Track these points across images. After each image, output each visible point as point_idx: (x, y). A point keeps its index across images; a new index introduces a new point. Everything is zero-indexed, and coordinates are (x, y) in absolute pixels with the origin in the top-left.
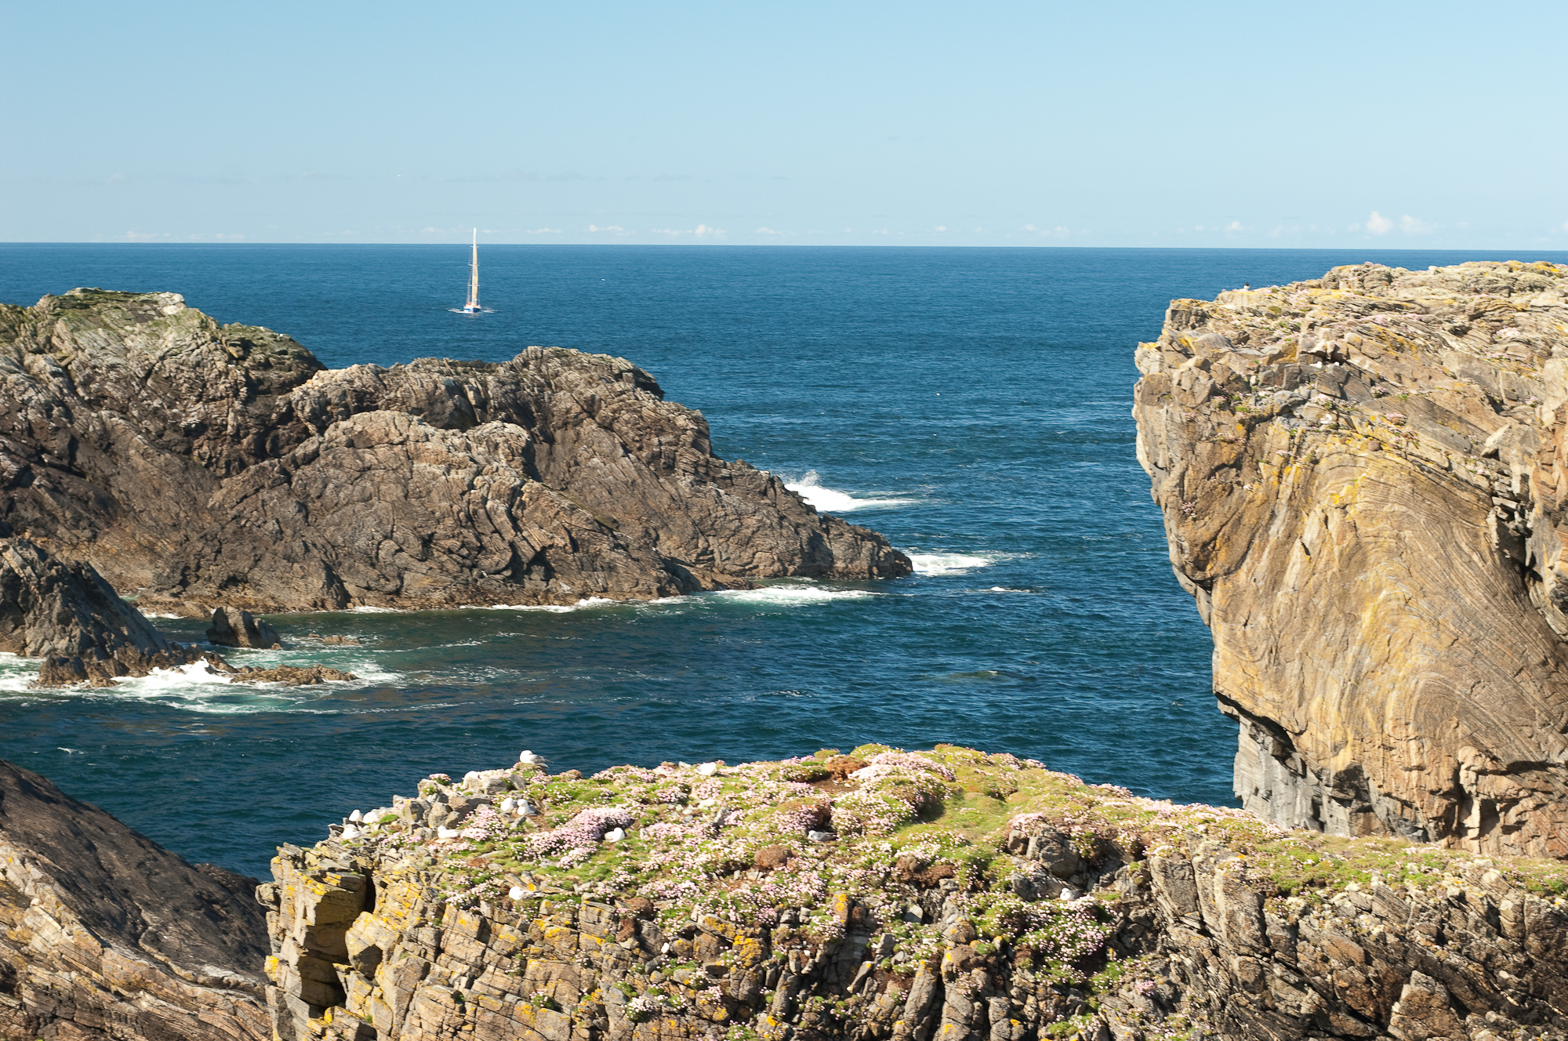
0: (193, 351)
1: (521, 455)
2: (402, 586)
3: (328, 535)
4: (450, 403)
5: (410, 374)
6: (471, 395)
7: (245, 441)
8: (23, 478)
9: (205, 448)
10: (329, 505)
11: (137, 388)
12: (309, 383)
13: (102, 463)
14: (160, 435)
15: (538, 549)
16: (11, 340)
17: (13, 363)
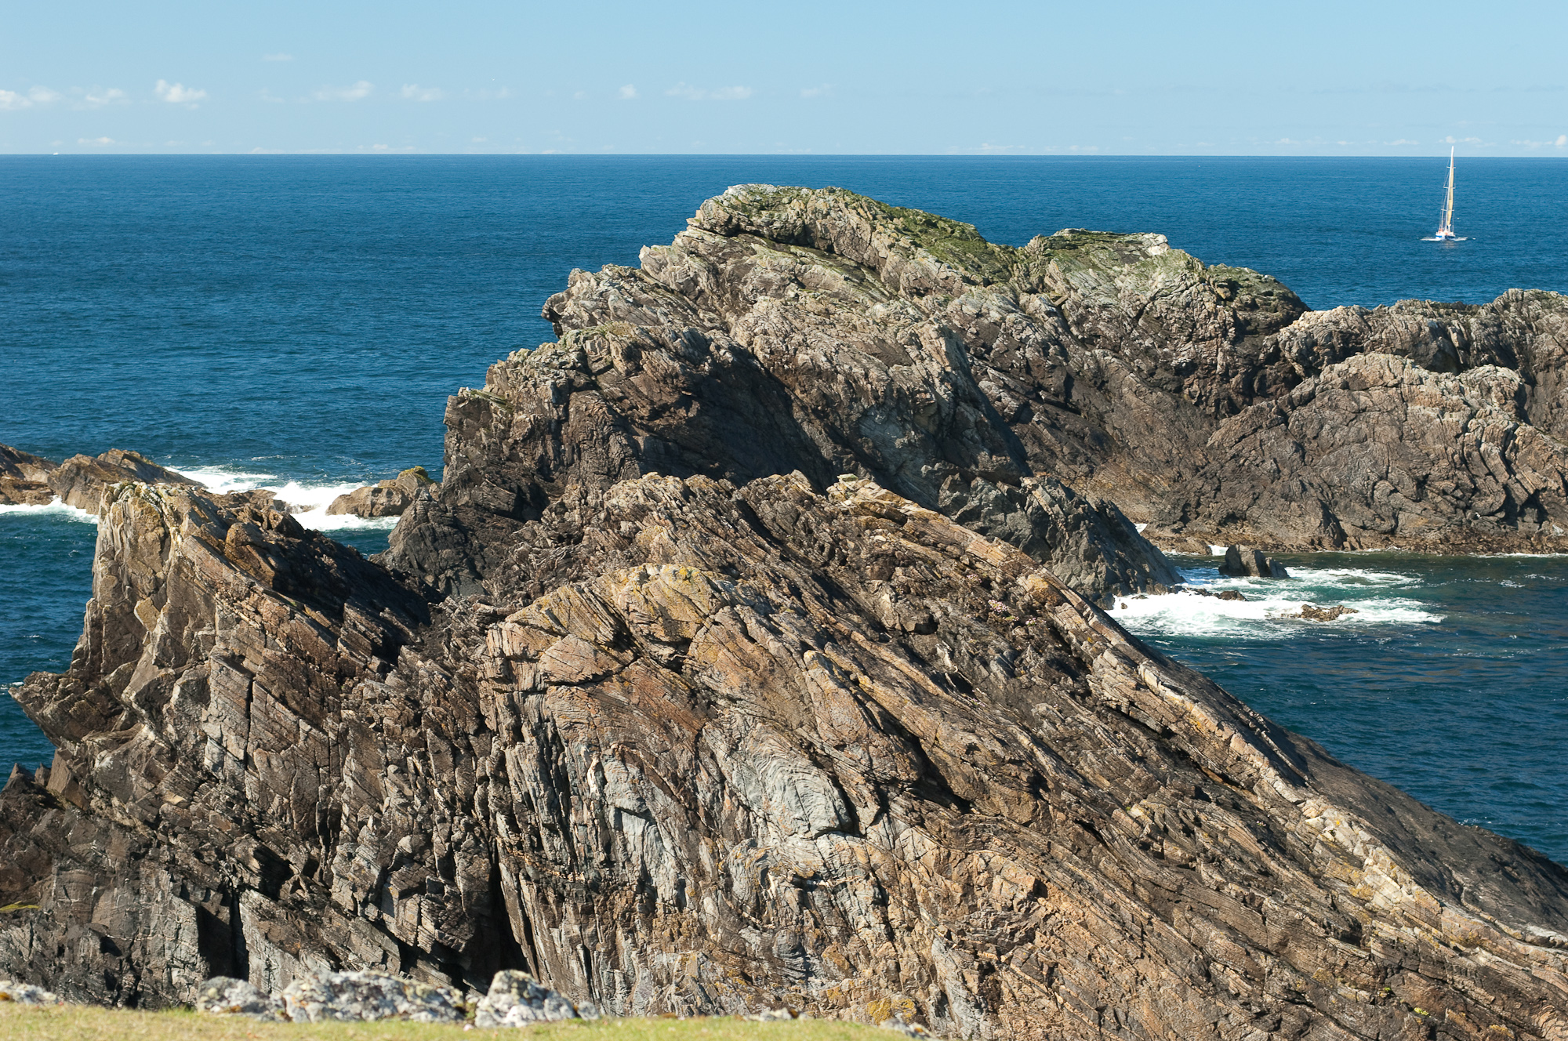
0: (1182, 291)
1: (1513, 399)
2: (1397, 526)
3: (1324, 474)
4: (1434, 345)
5: (1394, 315)
6: (1454, 337)
7: (1233, 380)
8: (1023, 414)
9: (1195, 387)
10: (1325, 445)
11: (1129, 328)
12: (1295, 324)
13: (1097, 401)
14: (1152, 374)
15: (1532, 492)
16: (1006, 280)
17: (1010, 303)
